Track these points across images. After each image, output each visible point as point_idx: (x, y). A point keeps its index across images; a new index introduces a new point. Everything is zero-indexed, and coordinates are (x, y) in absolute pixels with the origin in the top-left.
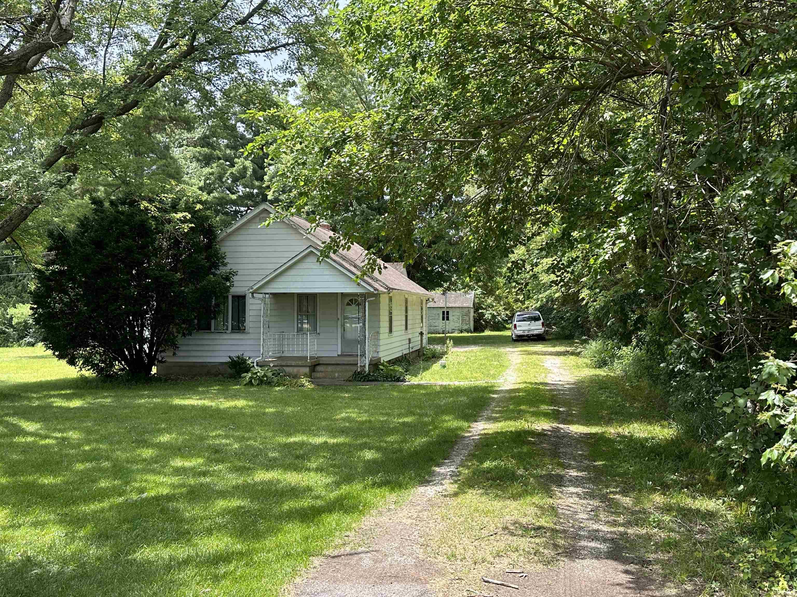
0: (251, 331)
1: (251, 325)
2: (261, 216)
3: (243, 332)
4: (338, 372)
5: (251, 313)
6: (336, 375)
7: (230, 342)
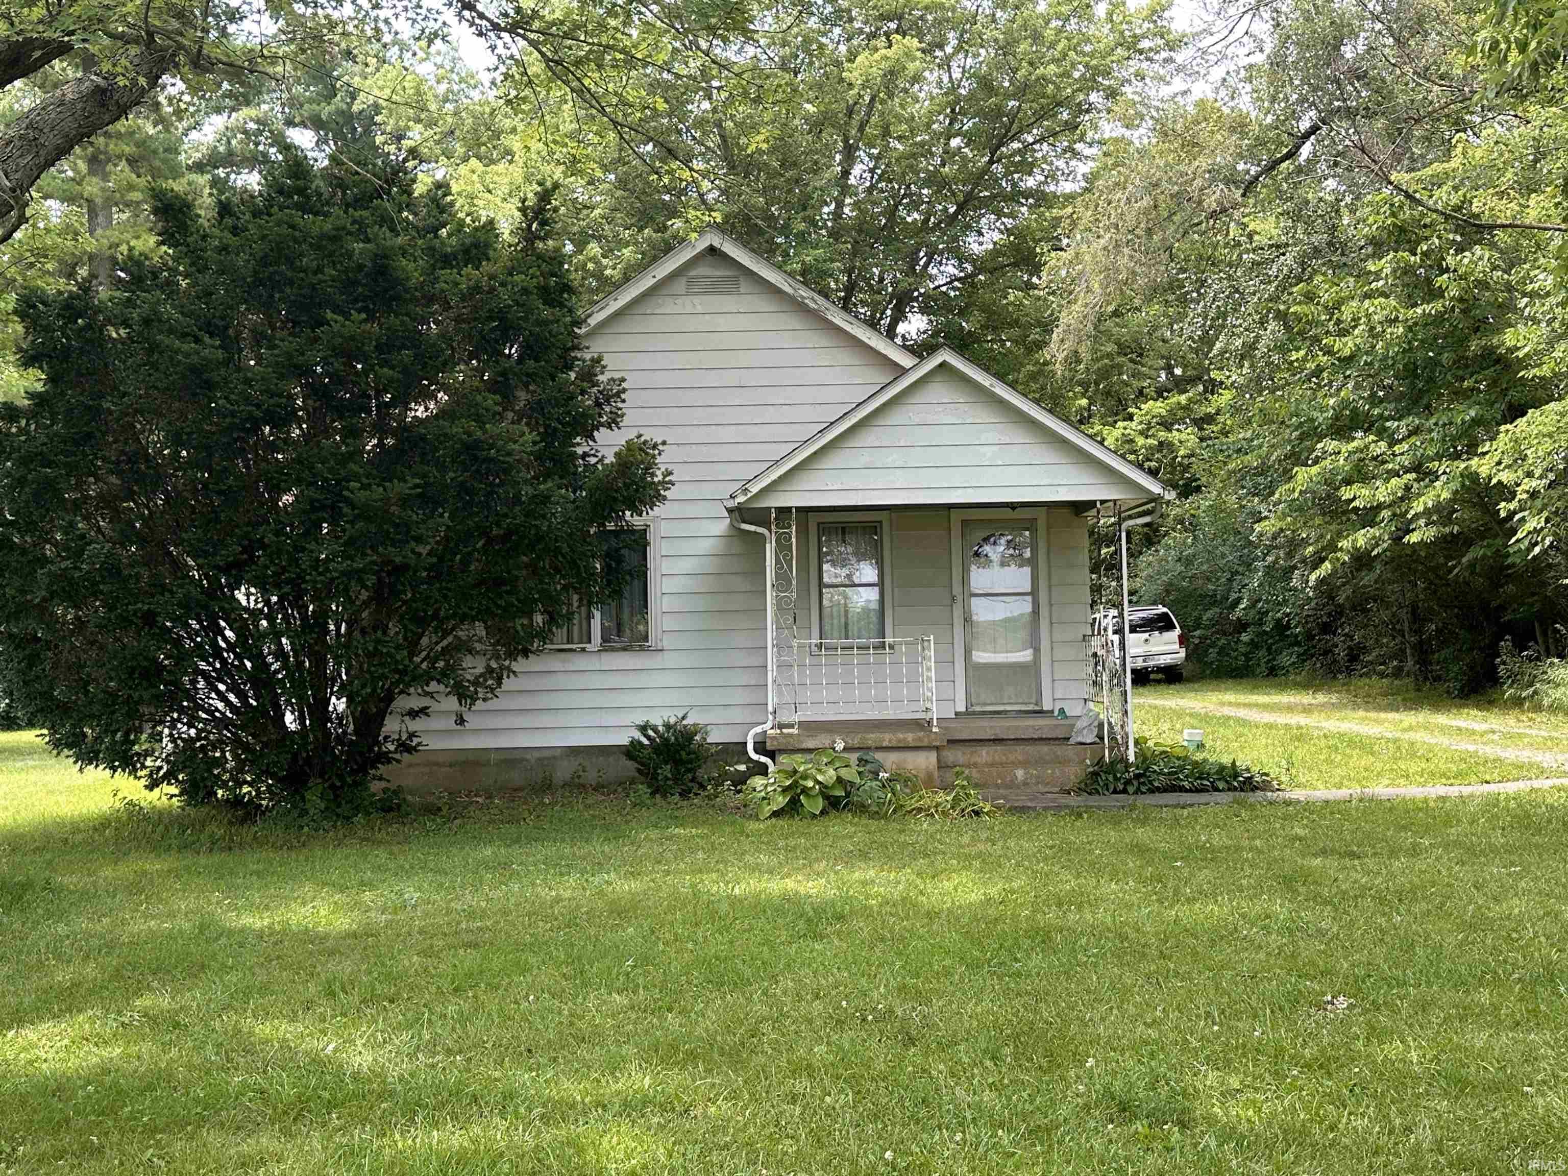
0: (666, 644)
1: (668, 623)
2: (693, 273)
3: (642, 649)
4: (1024, 764)
5: (668, 585)
6: (1020, 773)
7: (597, 681)
